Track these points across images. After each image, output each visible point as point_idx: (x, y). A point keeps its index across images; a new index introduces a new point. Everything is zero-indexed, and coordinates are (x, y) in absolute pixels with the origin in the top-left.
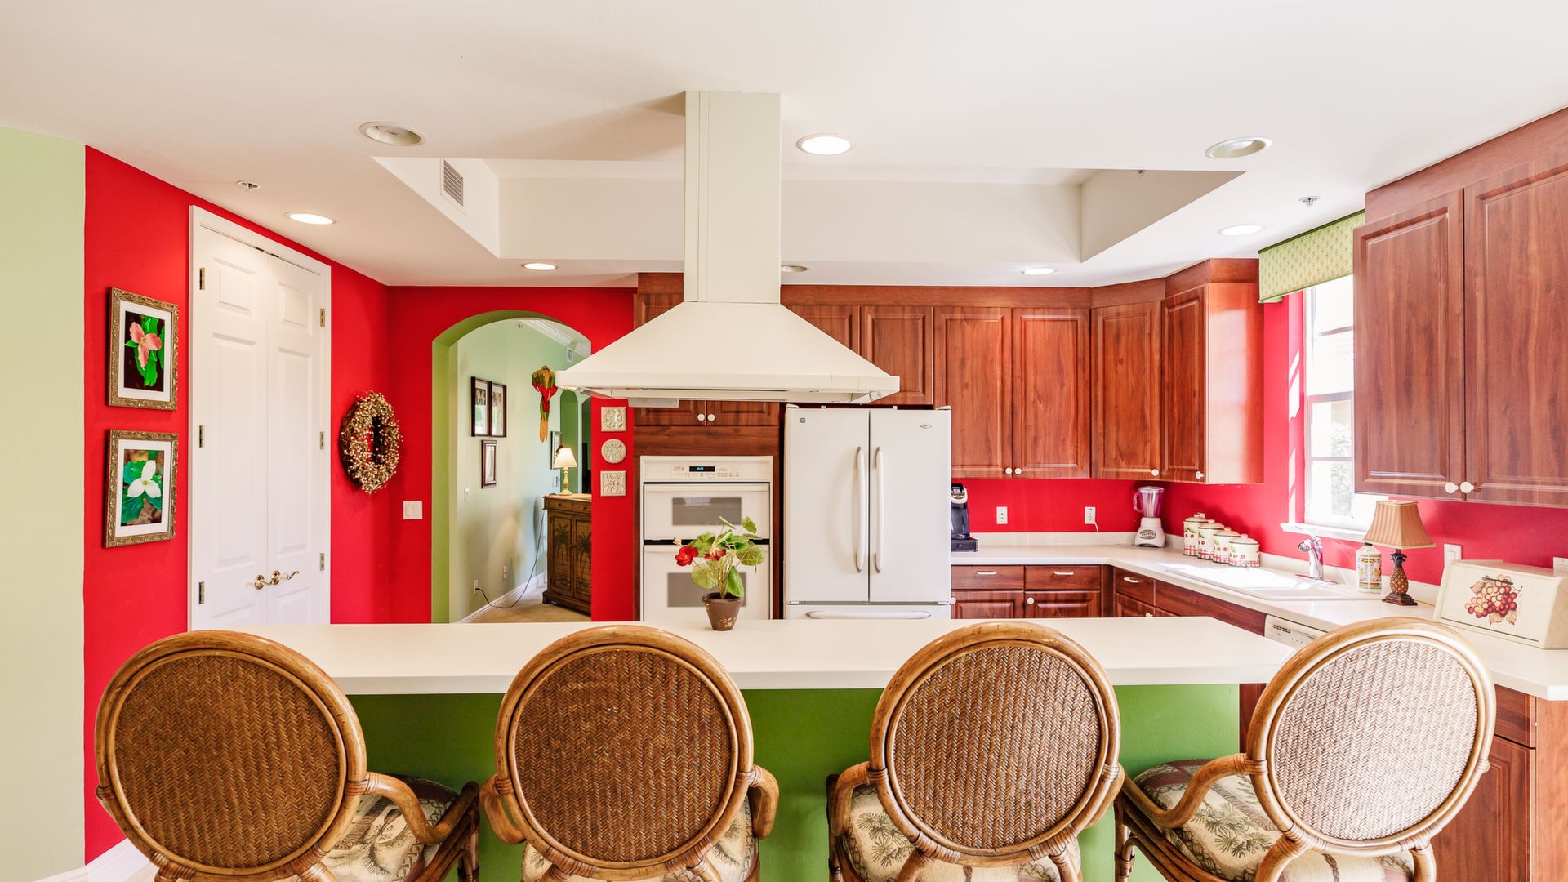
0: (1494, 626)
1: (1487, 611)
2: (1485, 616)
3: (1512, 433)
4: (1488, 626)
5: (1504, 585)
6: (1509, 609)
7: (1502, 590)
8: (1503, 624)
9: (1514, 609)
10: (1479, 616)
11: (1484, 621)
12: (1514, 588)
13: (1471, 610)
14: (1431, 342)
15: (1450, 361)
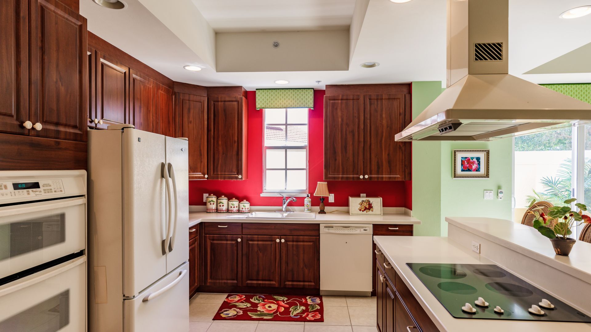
0: (368, 213)
1: (365, 210)
2: (365, 211)
3: (378, 162)
4: (366, 213)
5: (368, 202)
6: (371, 208)
7: (368, 203)
8: (370, 212)
9: (372, 208)
10: (363, 211)
11: (365, 212)
12: (371, 202)
13: (360, 210)
14: (354, 135)
15: (359, 142)
